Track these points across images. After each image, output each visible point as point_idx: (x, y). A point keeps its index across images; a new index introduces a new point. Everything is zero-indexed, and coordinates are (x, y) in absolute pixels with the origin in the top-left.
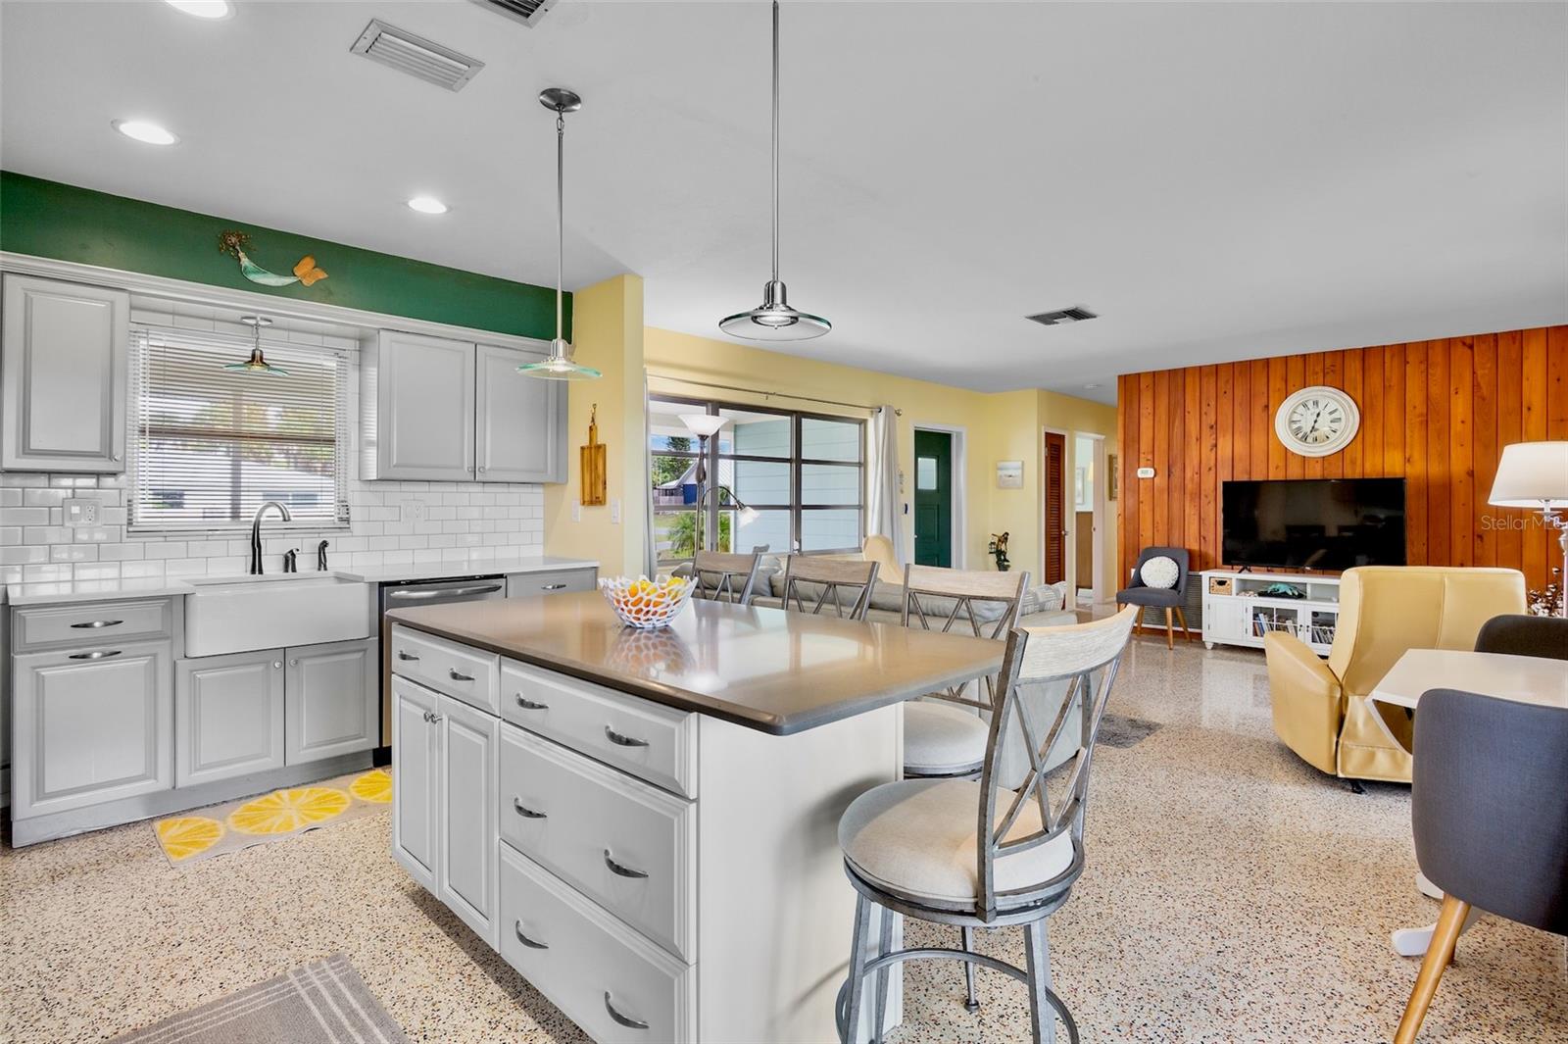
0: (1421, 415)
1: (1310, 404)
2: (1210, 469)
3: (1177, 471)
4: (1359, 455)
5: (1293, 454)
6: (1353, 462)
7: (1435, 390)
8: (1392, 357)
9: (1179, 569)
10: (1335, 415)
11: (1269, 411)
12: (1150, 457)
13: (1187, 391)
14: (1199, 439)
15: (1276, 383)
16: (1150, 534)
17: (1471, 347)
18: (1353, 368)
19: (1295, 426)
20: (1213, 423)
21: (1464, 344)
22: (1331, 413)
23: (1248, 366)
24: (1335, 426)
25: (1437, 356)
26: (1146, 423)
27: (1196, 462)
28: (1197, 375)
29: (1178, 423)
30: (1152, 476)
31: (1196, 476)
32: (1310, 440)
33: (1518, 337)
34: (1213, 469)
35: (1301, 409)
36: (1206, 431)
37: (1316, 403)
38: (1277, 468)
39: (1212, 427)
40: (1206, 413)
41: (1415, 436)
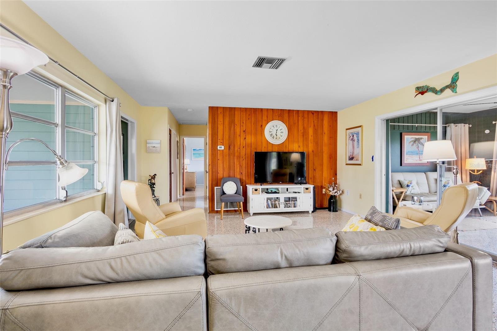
0: (302, 133)
1: (275, 126)
2: (244, 147)
3: (232, 148)
4: (287, 144)
5: (269, 143)
6: (286, 147)
7: (305, 125)
8: (296, 114)
9: (237, 186)
10: (282, 131)
11: (262, 128)
12: (222, 141)
13: (235, 116)
14: (240, 136)
15: (265, 118)
16: (222, 172)
17: (313, 114)
18: (286, 116)
19: (271, 133)
20: (245, 130)
21: (312, 113)
22: (281, 130)
23: (255, 110)
24: (282, 134)
25: (306, 116)
26: (220, 128)
27: (239, 144)
28: (239, 112)
29: (232, 129)
30: (223, 149)
31: (239, 149)
32: (275, 138)
33: (322, 112)
34: (245, 147)
35: (272, 128)
36: (242, 133)
37: (276, 126)
38: (265, 147)
39: (244, 131)
40: (242, 126)
41: (301, 139)
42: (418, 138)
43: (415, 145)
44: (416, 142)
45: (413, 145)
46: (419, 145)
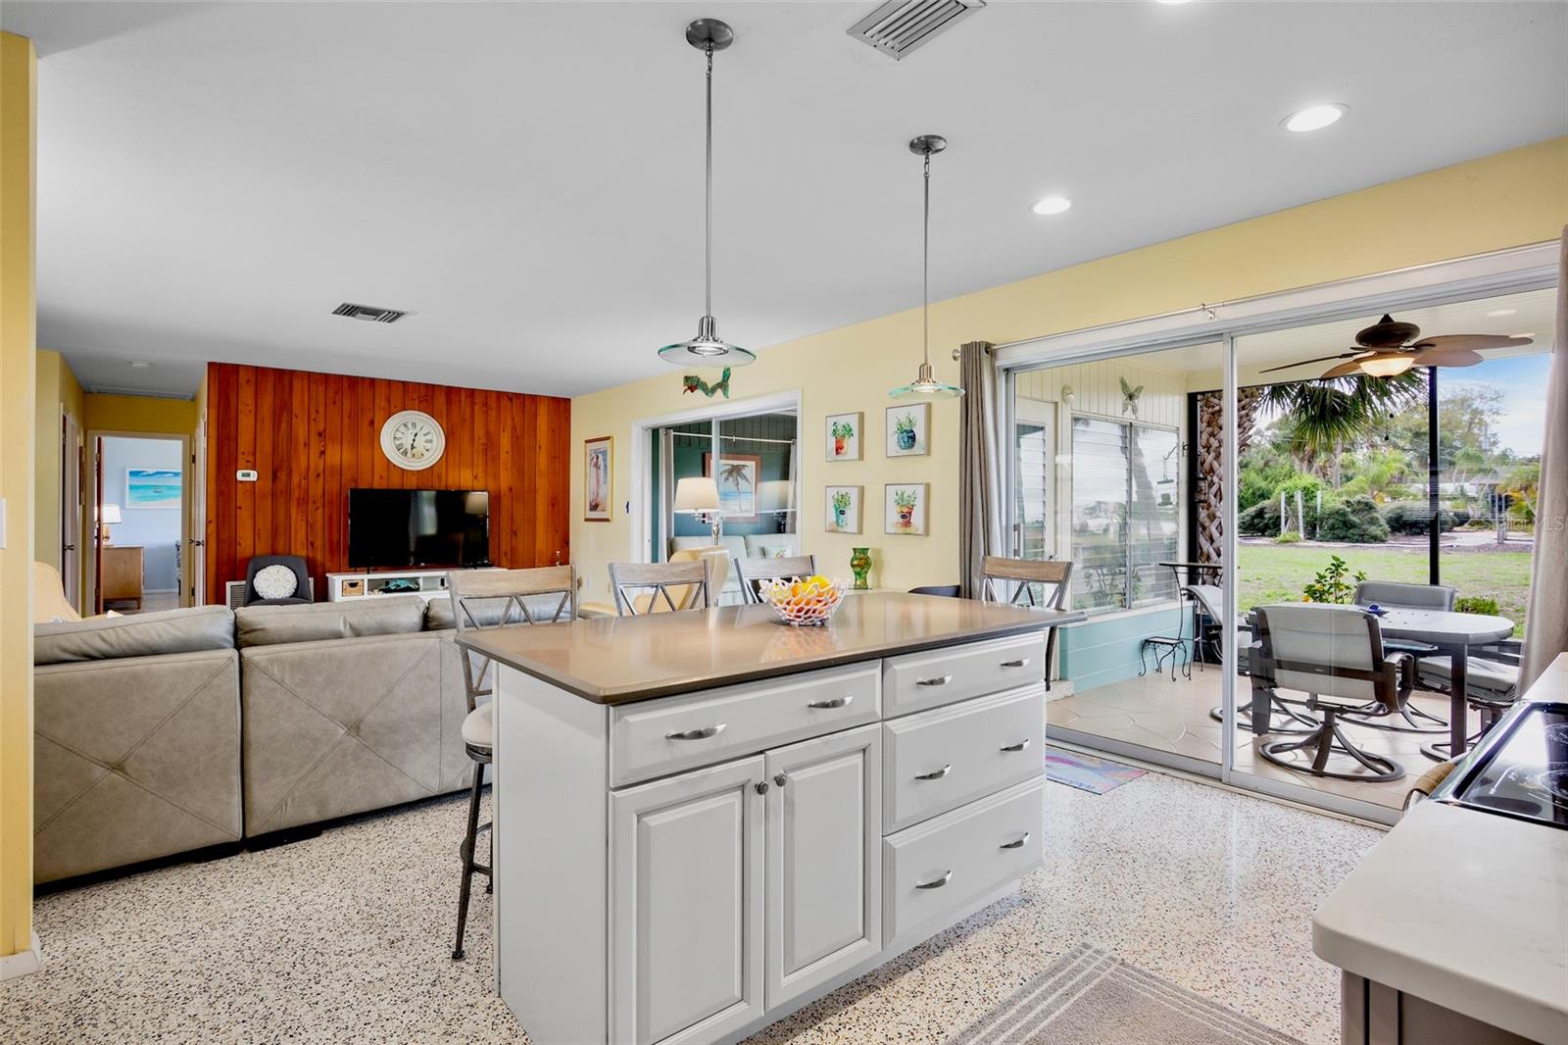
0: (483, 444)
1: (410, 425)
2: (318, 475)
3: (282, 476)
4: (444, 471)
5: (395, 466)
6: (440, 477)
7: (492, 427)
8: (466, 397)
9: (297, 576)
10: (429, 437)
11: (374, 429)
12: (251, 458)
13: (294, 394)
14: (307, 445)
15: (381, 402)
16: (250, 543)
17: (511, 400)
18: (440, 401)
19: (398, 442)
20: (322, 430)
21: (508, 396)
22: (425, 435)
23: (353, 382)
24: (428, 446)
25: (493, 403)
26: (246, 422)
27: (304, 466)
28: (306, 381)
29: (284, 426)
30: (255, 479)
31: (303, 481)
32: (409, 455)
33: (534, 398)
34: (322, 475)
35: (402, 429)
36: (314, 439)
37: (414, 425)
38: (381, 477)
39: (320, 434)
40: (314, 420)
41: (479, 460)
42: (738, 466)
43: (731, 479)
44: (734, 474)
45: (727, 479)
46: (739, 478)
